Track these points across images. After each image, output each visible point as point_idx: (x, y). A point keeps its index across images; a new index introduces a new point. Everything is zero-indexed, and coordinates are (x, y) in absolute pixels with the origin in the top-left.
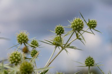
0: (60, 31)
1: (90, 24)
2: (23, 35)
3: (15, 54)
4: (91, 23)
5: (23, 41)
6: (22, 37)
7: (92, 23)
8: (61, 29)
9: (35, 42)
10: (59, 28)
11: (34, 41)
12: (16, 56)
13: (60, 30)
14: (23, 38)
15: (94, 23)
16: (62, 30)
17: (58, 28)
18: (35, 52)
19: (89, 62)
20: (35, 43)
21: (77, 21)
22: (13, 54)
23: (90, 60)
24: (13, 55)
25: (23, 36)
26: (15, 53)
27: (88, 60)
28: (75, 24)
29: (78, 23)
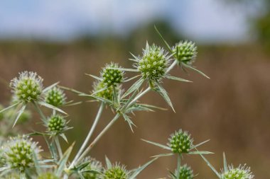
0: (115, 79)
1: (179, 54)
2: (29, 83)
3: (20, 149)
4: (181, 52)
5: (30, 98)
6: (27, 90)
7: (183, 53)
8: (115, 74)
9: (55, 95)
10: (112, 72)
11: (53, 92)
12: (23, 152)
13: (113, 76)
14: (29, 91)
15: (188, 53)
16: (117, 77)
17: (108, 71)
18: (59, 122)
19: (180, 144)
20: (56, 97)
21: (152, 58)
22: (15, 148)
23: (182, 141)
24: (16, 151)
25: (30, 87)
26: (20, 146)
27: (177, 140)
28: (149, 66)
29: (155, 63)
